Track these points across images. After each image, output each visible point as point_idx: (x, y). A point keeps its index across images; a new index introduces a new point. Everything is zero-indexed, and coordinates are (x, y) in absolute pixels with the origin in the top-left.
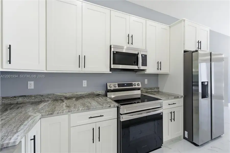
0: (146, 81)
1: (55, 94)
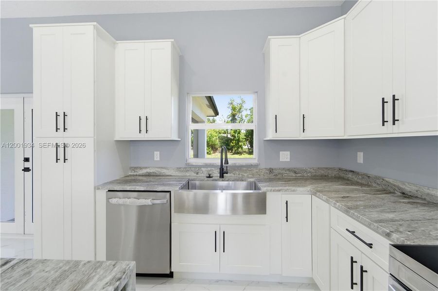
1: (385, 179)
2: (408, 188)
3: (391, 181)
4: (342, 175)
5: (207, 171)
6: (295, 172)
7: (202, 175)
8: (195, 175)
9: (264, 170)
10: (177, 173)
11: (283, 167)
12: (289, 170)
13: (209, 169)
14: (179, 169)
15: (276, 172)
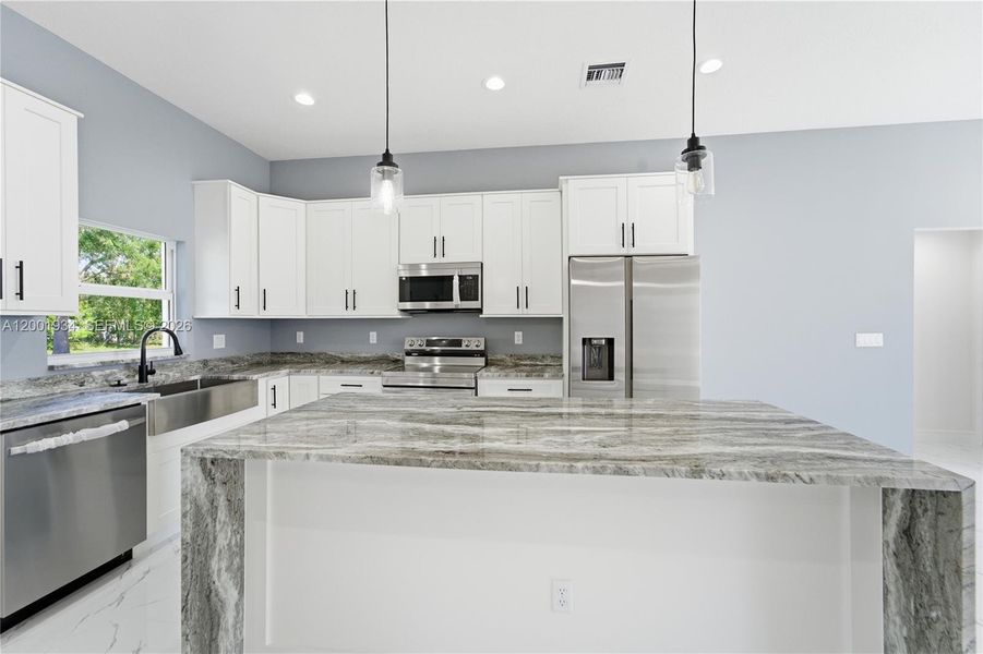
0: (518, 337)
1: (328, 354)
2: (346, 357)
3: (333, 354)
4: (275, 359)
5: (105, 376)
6: (233, 363)
7: (93, 385)
8: (78, 387)
9: (196, 365)
10: (28, 391)
11: (218, 356)
12: (226, 360)
13: (108, 372)
14: (34, 382)
15: (211, 364)
